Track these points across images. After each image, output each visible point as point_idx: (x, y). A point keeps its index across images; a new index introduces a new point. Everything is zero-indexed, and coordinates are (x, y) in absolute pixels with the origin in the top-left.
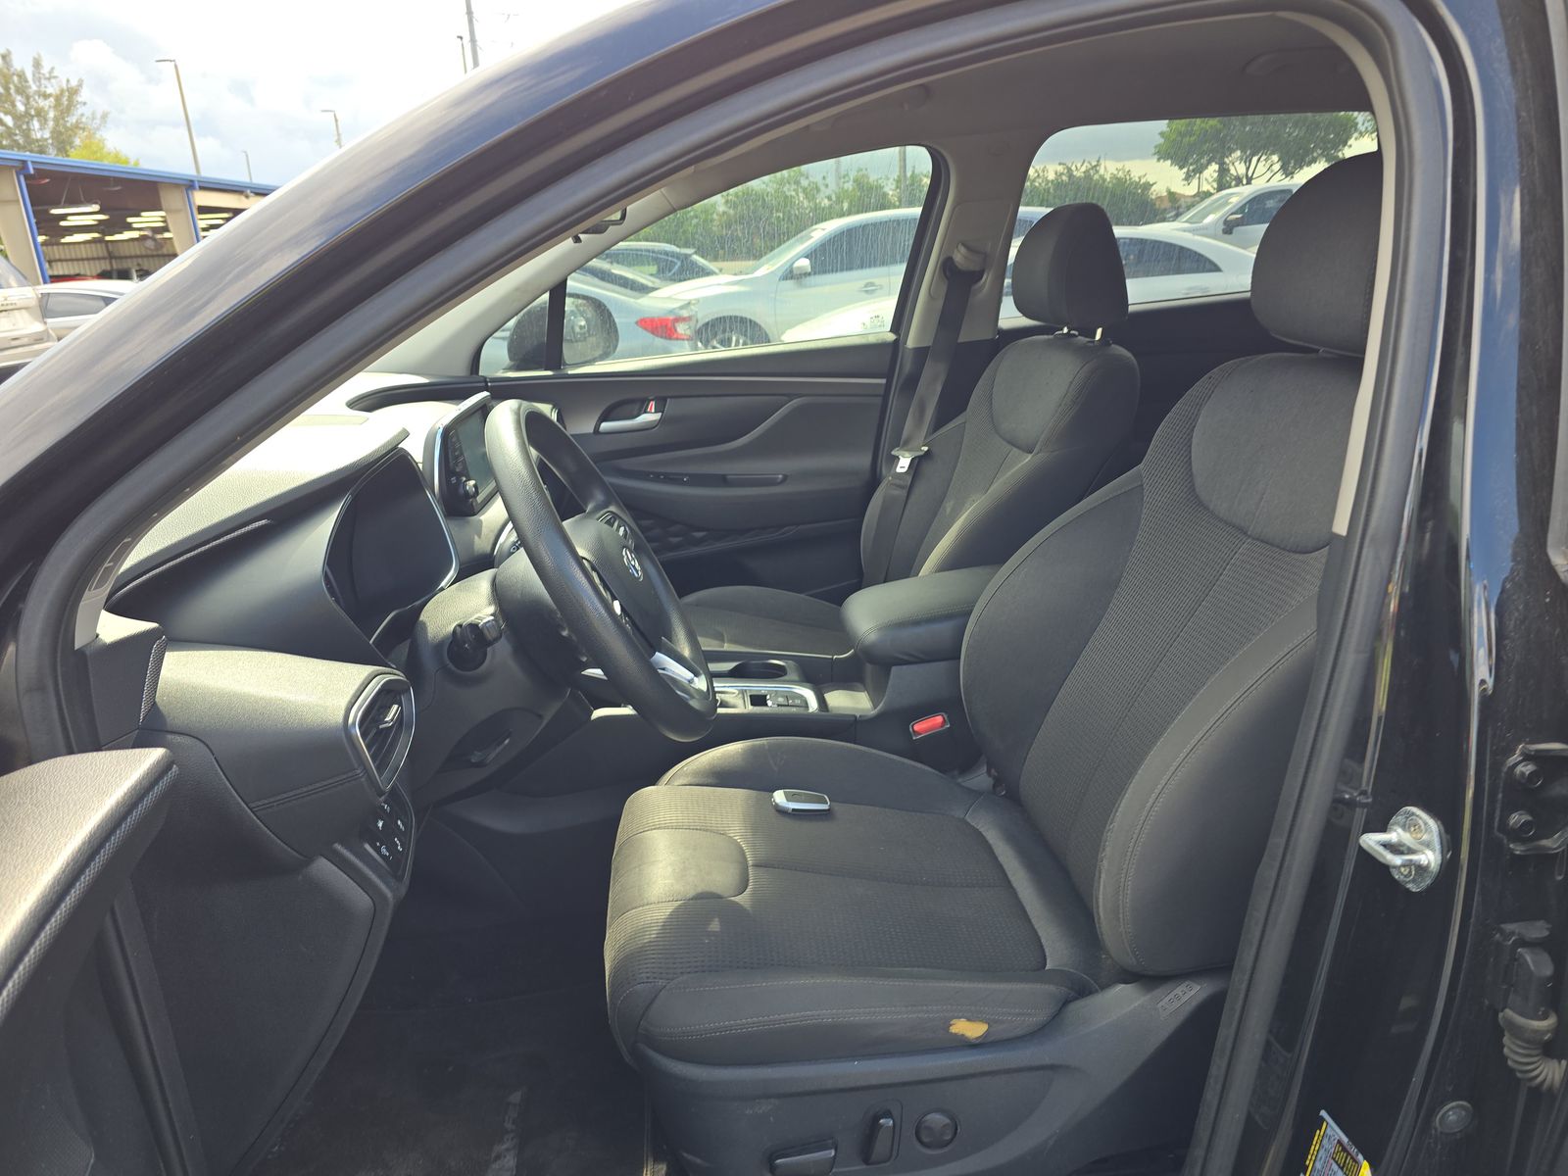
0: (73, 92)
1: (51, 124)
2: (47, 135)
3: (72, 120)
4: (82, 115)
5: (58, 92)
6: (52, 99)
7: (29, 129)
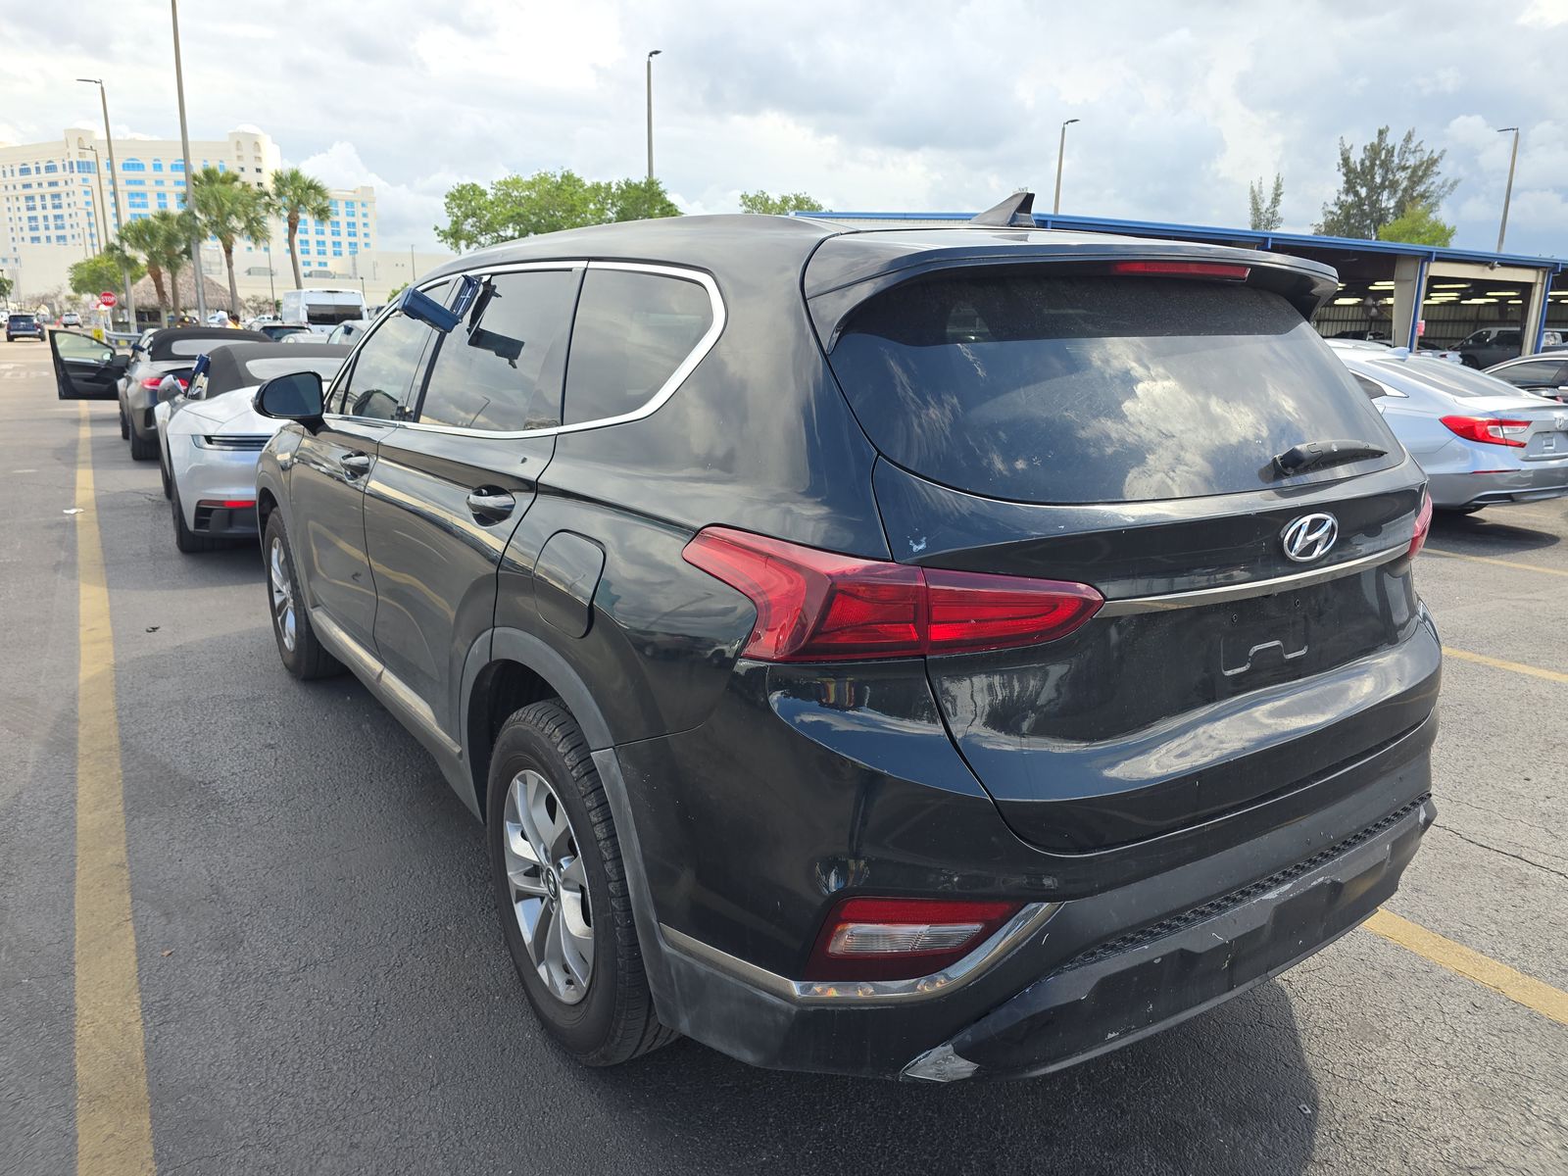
0: (1433, 162)
1: (1400, 194)
2: (1392, 203)
3: (1421, 189)
4: (1433, 183)
5: (1418, 163)
6: (1409, 171)
7: (1377, 200)
